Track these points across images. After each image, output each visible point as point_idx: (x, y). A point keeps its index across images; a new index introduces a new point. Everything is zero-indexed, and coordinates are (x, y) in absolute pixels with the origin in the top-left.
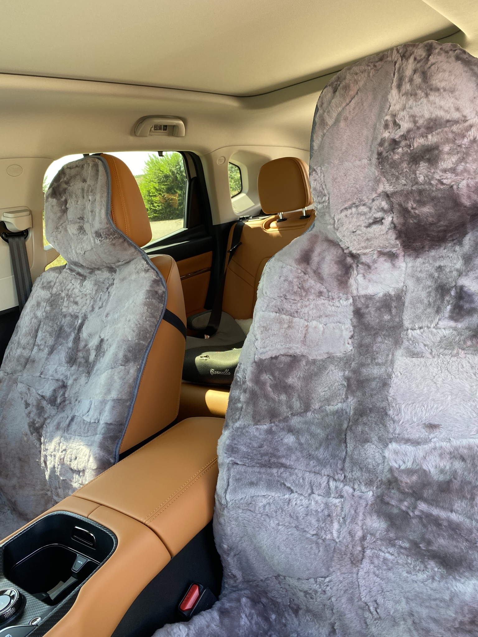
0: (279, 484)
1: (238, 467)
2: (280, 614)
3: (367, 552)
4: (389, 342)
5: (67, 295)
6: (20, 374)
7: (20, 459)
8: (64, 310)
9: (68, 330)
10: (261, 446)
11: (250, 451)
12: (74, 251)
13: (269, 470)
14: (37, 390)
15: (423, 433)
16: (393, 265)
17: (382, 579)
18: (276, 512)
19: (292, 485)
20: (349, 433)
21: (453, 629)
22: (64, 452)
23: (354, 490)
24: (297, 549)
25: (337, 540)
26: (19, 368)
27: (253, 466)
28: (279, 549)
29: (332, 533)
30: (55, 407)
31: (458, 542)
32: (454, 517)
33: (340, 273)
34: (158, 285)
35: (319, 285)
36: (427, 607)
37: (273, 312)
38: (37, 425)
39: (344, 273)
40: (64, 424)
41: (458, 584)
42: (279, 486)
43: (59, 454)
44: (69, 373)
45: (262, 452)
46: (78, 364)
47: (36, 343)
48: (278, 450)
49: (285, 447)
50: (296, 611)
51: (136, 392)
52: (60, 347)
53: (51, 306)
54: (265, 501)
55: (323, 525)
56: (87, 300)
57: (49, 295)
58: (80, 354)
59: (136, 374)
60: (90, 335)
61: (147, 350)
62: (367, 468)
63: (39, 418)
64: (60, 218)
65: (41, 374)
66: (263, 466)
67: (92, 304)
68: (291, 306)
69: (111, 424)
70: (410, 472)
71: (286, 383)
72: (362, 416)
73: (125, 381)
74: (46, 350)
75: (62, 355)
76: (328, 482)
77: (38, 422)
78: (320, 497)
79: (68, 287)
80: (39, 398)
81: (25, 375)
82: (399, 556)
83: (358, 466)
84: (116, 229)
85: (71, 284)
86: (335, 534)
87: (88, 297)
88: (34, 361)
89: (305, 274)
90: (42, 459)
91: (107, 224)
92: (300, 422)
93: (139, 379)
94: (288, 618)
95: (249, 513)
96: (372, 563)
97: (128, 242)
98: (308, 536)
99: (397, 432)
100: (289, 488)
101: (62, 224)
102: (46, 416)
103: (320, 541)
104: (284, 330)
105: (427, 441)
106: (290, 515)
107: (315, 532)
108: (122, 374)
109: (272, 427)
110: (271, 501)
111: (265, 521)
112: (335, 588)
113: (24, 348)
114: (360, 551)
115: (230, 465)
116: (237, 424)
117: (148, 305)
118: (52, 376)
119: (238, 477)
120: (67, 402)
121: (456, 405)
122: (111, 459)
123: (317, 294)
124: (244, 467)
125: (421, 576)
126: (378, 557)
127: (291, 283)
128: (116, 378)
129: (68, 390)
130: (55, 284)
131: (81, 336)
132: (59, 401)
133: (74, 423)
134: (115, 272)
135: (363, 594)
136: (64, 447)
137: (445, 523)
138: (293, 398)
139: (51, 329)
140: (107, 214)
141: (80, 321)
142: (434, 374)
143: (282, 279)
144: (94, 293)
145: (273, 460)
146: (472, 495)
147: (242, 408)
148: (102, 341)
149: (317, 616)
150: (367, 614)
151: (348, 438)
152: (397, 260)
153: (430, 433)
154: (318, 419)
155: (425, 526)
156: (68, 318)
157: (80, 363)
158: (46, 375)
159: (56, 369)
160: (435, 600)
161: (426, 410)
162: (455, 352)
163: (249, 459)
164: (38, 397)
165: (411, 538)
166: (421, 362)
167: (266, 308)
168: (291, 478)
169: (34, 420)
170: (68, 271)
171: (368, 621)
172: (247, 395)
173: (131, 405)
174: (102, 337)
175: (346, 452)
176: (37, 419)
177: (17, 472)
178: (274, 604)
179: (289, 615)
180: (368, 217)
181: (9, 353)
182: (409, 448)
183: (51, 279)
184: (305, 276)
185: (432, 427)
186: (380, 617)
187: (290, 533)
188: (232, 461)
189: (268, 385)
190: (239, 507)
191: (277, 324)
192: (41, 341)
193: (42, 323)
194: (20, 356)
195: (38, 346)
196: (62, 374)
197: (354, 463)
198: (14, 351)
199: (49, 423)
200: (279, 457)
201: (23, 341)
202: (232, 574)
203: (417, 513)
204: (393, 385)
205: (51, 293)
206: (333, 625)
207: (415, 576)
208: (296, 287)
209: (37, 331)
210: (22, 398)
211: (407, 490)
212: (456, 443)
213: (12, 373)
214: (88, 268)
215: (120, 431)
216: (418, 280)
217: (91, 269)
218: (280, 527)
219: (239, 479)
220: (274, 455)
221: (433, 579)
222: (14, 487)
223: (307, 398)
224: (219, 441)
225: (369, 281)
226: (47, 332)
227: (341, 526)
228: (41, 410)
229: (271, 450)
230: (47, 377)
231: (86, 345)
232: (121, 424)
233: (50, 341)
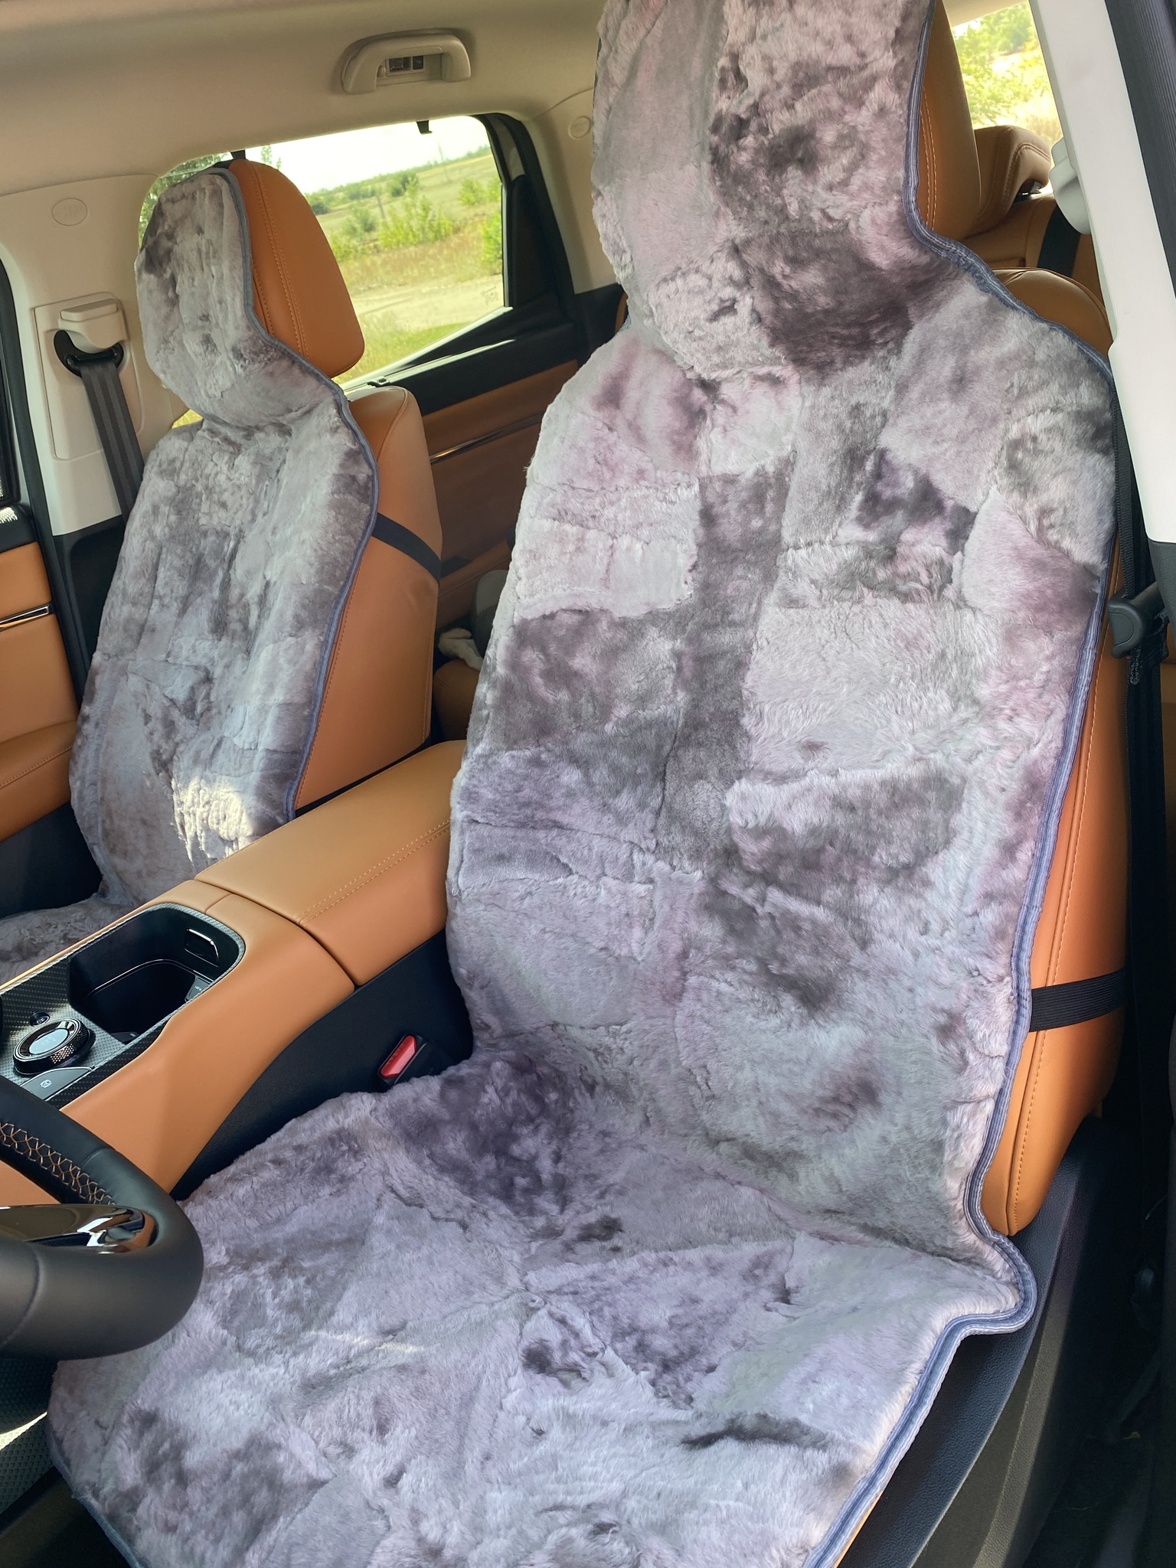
0: (548, 858)
1: (478, 827)
2: (566, 1093)
3: (690, 981)
4: (755, 575)
5: (206, 488)
6: (130, 656)
7: (144, 822)
8: (203, 521)
9: (212, 563)
10: (519, 789)
11: (498, 797)
12: (203, 393)
13: (531, 833)
14: (162, 688)
15: (797, 761)
16: (779, 403)
17: (715, 1029)
18: (540, 909)
19: (570, 860)
20: (671, 762)
21: (810, 1111)
22: (207, 807)
23: (673, 868)
24: (575, 976)
25: (640, 959)
26: (129, 644)
27: (504, 826)
28: (546, 974)
29: (629, 945)
30: (194, 722)
31: (823, 958)
32: (820, 914)
33: (677, 425)
34: (356, 462)
35: (639, 454)
36: (777, 1075)
37: (547, 518)
38: (164, 757)
39: (686, 424)
40: (205, 755)
41: (823, 1035)
42: (547, 861)
43: (199, 811)
44: (216, 654)
45: (521, 800)
46: (230, 633)
47: (156, 593)
48: (550, 797)
49: (563, 790)
50: (591, 1088)
51: (320, 689)
52: (199, 600)
53: (179, 513)
54: (521, 889)
55: (616, 932)
56: (242, 498)
57: (174, 490)
58: (233, 614)
59: (317, 653)
61: (338, 603)
62: (692, 827)
63: (167, 742)
64: (167, 318)
65: (168, 655)
66: (521, 825)
67: (251, 506)
68: (582, 504)
69: (275, 751)
70: (760, 833)
71: (569, 667)
72: (696, 729)
73: (297, 667)
74: (175, 607)
75: (201, 616)
76: (631, 854)
77: (166, 750)
78: (617, 882)
79: (207, 471)
80: (168, 704)
81: (140, 658)
82: (741, 987)
83: (678, 824)
84: (268, 338)
85: (212, 464)
86: (635, 947)
87: (244, 491)
88: (153, 630)
89: (610, 429)
90: (178, 820)
91: (248, 328)
92: (592, 743)
93: (325, 662)
94: (579, 1099)
95: (495, 911)
96: (699, 1000)
97: (301, 366)
98: (592, 951)
99: (753, 759)
100: (565, 866)
101: (173, 331)
102: (178, 739)
103: (610, 960)
104: (568, 556)
105: (797, 775)
106: (565, 915)
107: (602, 944)
108: (291, 652)
109: (541, 752)
110: (534, 888)
111: (522, 924)
112: (636, 1043)
113: (134, 604)
114: (678, 979)
115: (465, 824)
116: (479, 750)
117: (337, 506)
118: (187, 659)
119: (477, 845)
120: (214, 711)
121: (855, 702)
122: (278, 818)
123: (635, 476)
124: (489, 827)
125: (774, 1021)
126: (709, 990)
127: (582, 450)
128: (282, 661)
129: (215, 688)
130: (182, 465)
131: (232, 576)
132: (199, 709)
133: (220, 752)
134: (290, 435)
135: (684, 1053)
136: (206, 798)
137: (807, 926)
138: (581, 696)
139: (181, 562)
140: (246, 305)
141: (232, 544)
142: (823, 642)
143: (567, 443)
144: (254, 482)
145: (540, 815)
146: (853, 875)
147: (488, 716)
148: (267, 584)
149: (622, 1093)
150: (693, 1090)
151: (668, 772)
152: (785, 391)
153: (806, 759)
154: (624, 737)
155: (778, 932)
156: (212, 538)
157: (234, 632)
158: (176, 657)
159: (194, 646)
160: (789, 1061)
161: (804, 713)
162: (857, 594)
163: (496, 813)
164: (165, 701)
165: (759, 954)
166: (803, 617)
167: (537, 509)
168: (569, 848)
169: (160, 747)
170: (206, 434)
171: (696, 1100)
172: (497, 693)
173: (312, 716)
174: (268, 578)
175: (663, 799)
176: (165, 746)
177: (141, 845)
178: (559, 1077)
179: (581, 1094)
180: (708, 298)
181: (109, 614)
182: (767, 790)
183: (174, 454)
184: (610, 435)
185: (812, 748)
186: (714, 1096)
187: (562, 946)
188: (467, 816)
189: (536, 671)
190: (479, 901)
191: (556, 545)
192: (163, 588)
193: (164, 550)
194: (129, 620)
195: (160, 598)
196: (205, 656)
197: (675, 817)
198: (117, 610)
199: (181, 753)
200: (551, 810)
201: (132, 589)
202: (483, 1022)
203: (768, 908)
204: (752, 666)
205: (176, 486)
206: (645, 1109)
207: (764, 1023)
208: (592, 461)
209: (156, 568)
210: (138, 705)
211: (753, 867)
212: (845, 776)
213: (116, 656)
214: (238, 427)
215: (294, 765)
216: (819, 435)
217: (244, 429)
218: (547, 936)
219: (478, 850)
220: (541, 805)
221: (789, 1026)
222: (139, 874)
223: (607, 697)
224: (455, 780)
225: (733, 441)
226: (175, 568)
227: (646, 933)
228: (170, 726)
229: (536, 797)
230: (179, 661)
231: (242, 595)
232: (294, 752)
233: (181, 587)
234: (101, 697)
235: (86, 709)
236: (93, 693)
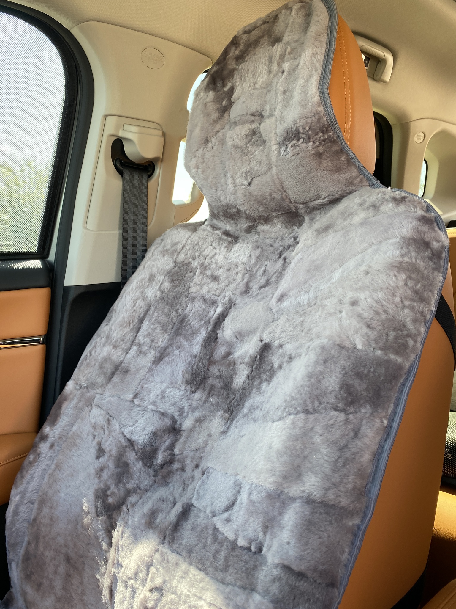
5: (202, 265)
6: (99, 390)
8: (193, 289)
9: (194, 323)
14: (122, 426)
26: (100, 380)
30: (151, 471)
40: (164, 520)
44: (186, 405)
46: (207, 388)
47: (137, 341)
52: (177, 352)
53: (173, 281)
56: (237, 273)
57: (172, 265)
58: (215, 370)
60: (240, 336)
64: (215, 123)
65: (136, 396)
67: (245, 280)
74: (152, 355)
79: (206, 253)
80: (125, 444)
81: (107, 394)
84: (332, 118)
85: (210, 248)
88: (126, 372)
91: (318, 104)
93: (385, 455)
97: (347, 154)
101: (217, 132)
102: (130, 486)
113: (115, 347)
118: (154, 404)
120: (176, 466)
129: (183, 439)
130: (183, 247)
131: (220, 335)
132: (160, 458)
134: (301, 224)
139: (166, 319)
140: (321, 85)
141: (219, 310)
144: (253, 261)
156: (199, 305)
157: (212, 387)
158: (142, 400)
159: (163, 392)
164: (122, 440)
169: (107, 488)
170: (209, 228)
176: (112, 487)
181: (91, 351)
183: (178, 240)
192: (144, 337)
193: (152, 308)
194: (106, 360)
195: (139, 345)
196: (174, 404)
198: (98, 349)
199: (133, 505)
201: (116, 335)
205: (175, 262)
209: (141, 321)
210: (94, 437)
213: (87, 387)
214: (247, 218)
217: (253, 219)
226: (159, 323)
228: (123, 469)
230: (144, 404)
231: (229, 354)
233: (162, 340)
234: (63, 421)
235: (47, 429)
236: (57, 416)
